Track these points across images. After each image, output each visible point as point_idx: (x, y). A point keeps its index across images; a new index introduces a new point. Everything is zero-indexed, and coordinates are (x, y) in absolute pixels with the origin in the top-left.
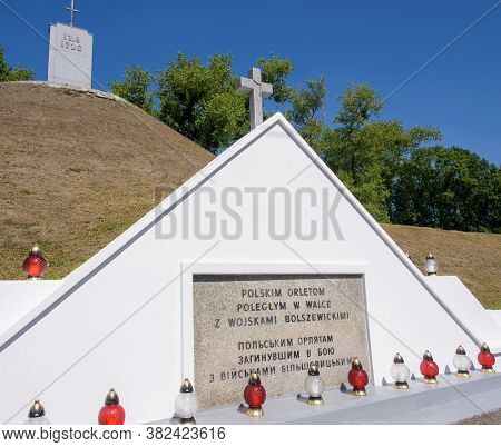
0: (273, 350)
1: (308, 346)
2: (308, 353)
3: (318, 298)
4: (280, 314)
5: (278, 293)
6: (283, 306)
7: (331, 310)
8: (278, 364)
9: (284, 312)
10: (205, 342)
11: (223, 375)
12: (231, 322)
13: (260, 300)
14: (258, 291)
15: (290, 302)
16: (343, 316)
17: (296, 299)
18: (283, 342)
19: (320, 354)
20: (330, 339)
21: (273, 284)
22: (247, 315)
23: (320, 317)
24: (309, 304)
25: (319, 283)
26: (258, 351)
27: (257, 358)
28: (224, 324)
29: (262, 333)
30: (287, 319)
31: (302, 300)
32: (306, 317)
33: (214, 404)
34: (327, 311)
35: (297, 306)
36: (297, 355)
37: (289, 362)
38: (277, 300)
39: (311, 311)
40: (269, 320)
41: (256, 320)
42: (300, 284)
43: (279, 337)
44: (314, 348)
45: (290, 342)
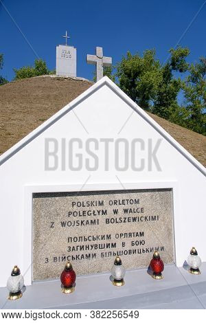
0: (95, 242)
1: (123, 239)
2: (123, 244)
3: (134, 206)
4: (102, 218)
5: (101, 204)
6: (104, 213)
7: (144, 214)
8: (98, 252)
9: (105, 217)
10: (42, 237)
11: (55, 259)
12: (63, 224)
13: (87, 209)
14: (85, 203)
15: (110, 210)
16: (154, 218)
17: (115, 207)
18: (103, 237)
19: (133, 245)
20: (142, 234)
21: (97, 198)
22: (75, 219)
23: (134, 219)
24: (126, 211)
25: (134, 196)
26: (83, 243)
27: (82, 248)
28: (58, 225)
29: (87, 231)
30: (107, 221)
31: (120, 208)
32: (123, 220)
33: (48, 277)
34: (140, 215)
35: (116, 212)
36: (114, 245)
37: (107, 250)
38: (100, 208)
39: (127, 215)
40: (93, 222)
41: (82, 222)
42: (119, 197)
43: (100, 234)
44: (128, 241)
45: (109, 237)
